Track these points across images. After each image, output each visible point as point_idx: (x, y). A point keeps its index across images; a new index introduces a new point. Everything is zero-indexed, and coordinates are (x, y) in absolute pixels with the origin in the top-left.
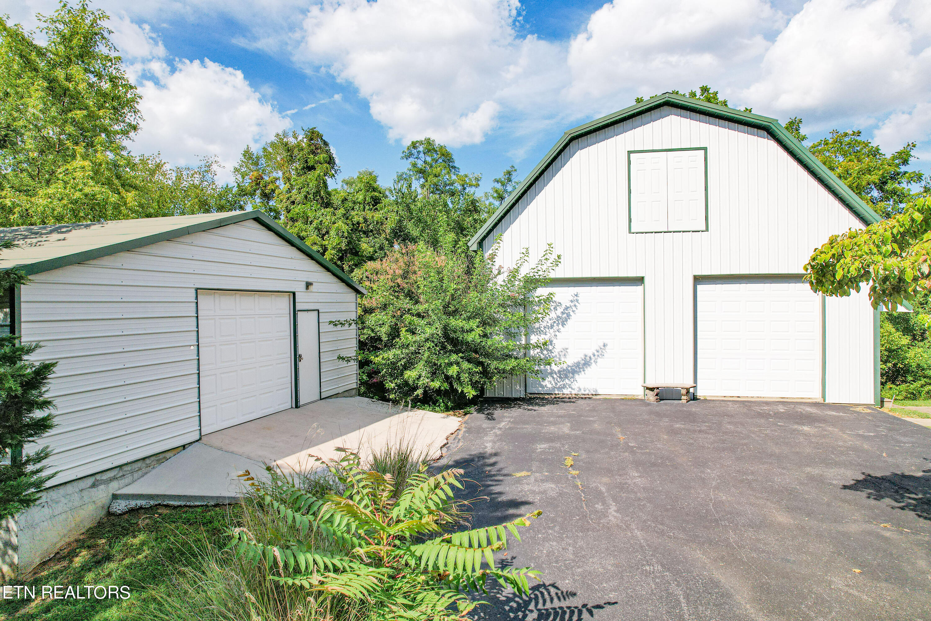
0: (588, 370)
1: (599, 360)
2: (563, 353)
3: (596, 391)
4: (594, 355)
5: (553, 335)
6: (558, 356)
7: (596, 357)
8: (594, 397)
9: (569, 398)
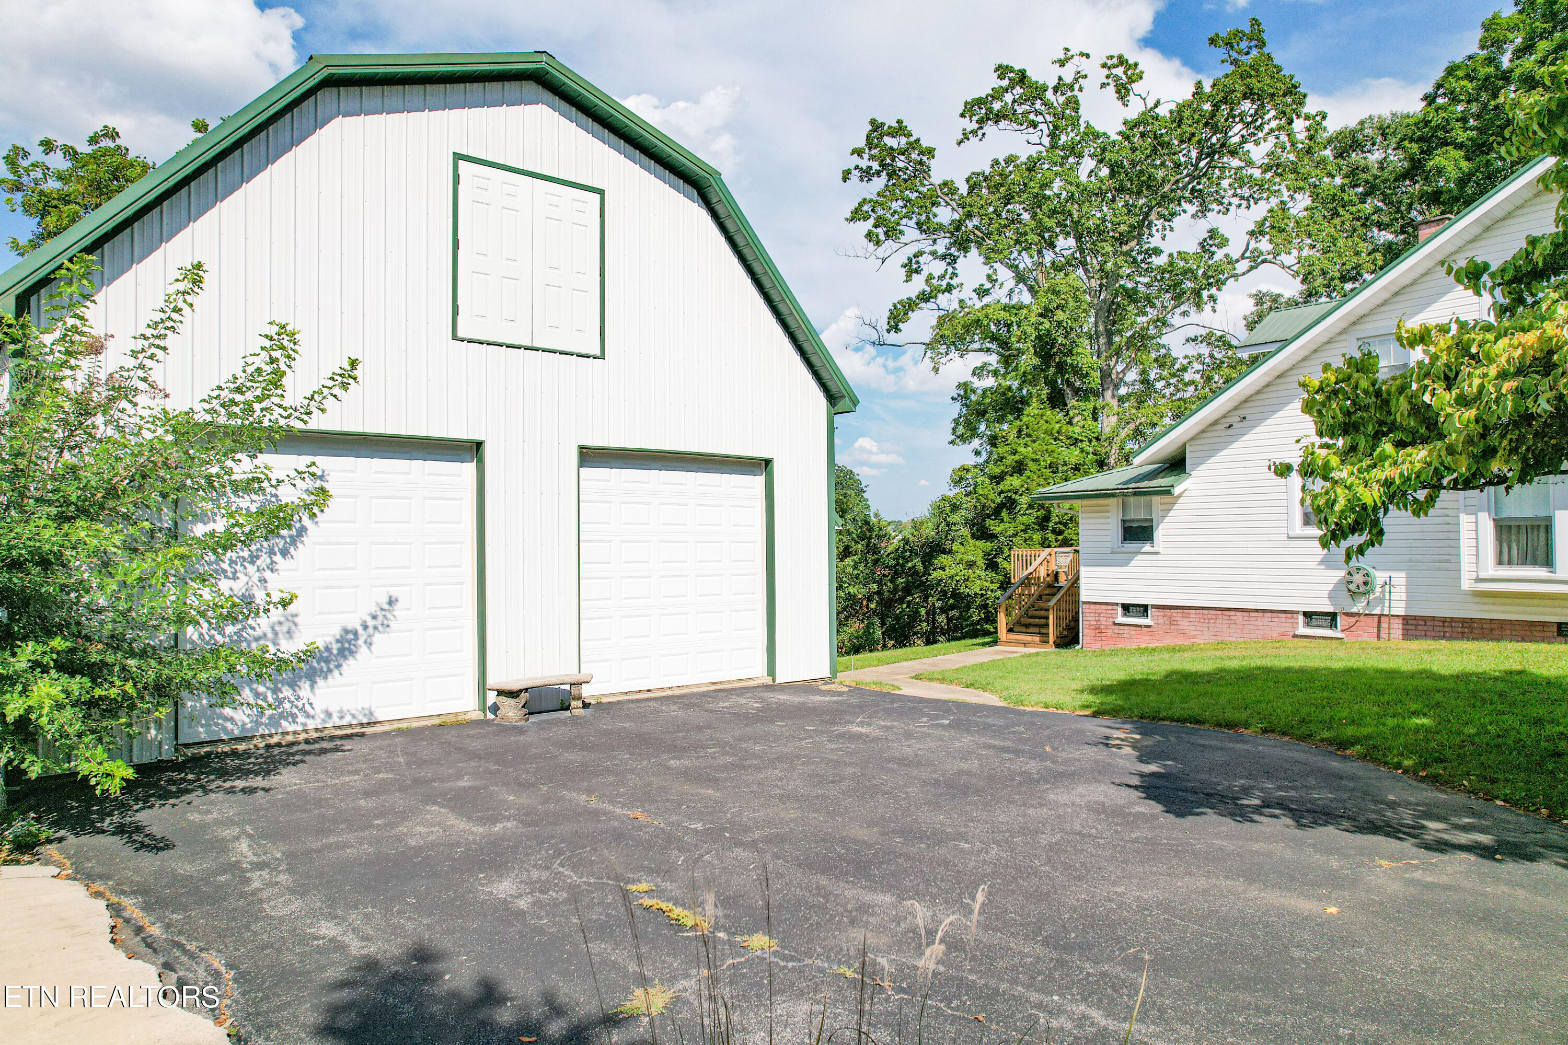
0: (350, 665)
1: (377, 638)
2: (285, 628)
3: (371, 713)
4: (366, 627)
5: (255, 579)
6: (270, 635)
7: (371, 630)
8: (368, 730)
9: (307, 742)
